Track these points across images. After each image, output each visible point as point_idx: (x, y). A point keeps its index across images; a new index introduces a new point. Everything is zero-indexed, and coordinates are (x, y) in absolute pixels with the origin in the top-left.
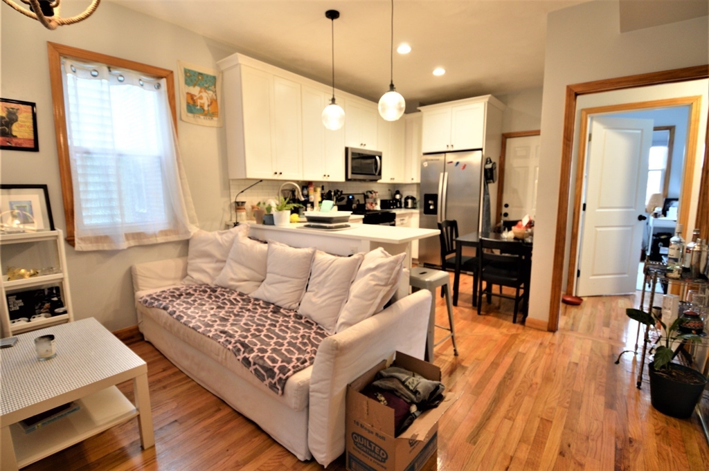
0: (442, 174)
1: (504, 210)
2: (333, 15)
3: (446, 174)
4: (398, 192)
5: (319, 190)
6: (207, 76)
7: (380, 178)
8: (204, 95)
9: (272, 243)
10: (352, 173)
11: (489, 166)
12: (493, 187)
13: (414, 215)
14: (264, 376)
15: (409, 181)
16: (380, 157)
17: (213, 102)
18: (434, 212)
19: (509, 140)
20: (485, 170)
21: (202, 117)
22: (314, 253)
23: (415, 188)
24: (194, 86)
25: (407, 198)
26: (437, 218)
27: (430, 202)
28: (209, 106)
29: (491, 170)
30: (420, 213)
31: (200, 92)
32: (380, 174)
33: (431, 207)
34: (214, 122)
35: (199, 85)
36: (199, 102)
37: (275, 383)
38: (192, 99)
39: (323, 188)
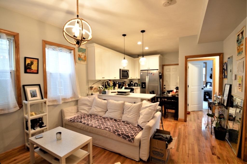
0: (147, 77)
1: (164, 87)
2: (124, 35)
3: (148, 76)
4: (132, 81)
5: (112, 82)
6: (83, 49)
7: (129, 78)
8: (83, 55)
9: (109, 100)
10: (122, 77)
11: (161, 74)
12: (161, 80)
13: (138, 89)
14: (126, 138)
15: (135, 78)
16: (129, 71)
17: (85, 57)
18: (145, 87)
19: (164, 67)
20: (160, 75)
21: (82, 61)
22: (124, 103)
23: (137, 80)
24: (80, 52)
25: (135, 83)
26: (146, 90)
27: (143, 85)
28: (84, 58)
29: (161, 75)
30: (140, 88)
31: (82, 54)
32: (129, 77)
34: (85, 63)
35: (81, 52)
36: (81, 57)
37: (130, 139)
38: (80, 56)
39: (113, 81)
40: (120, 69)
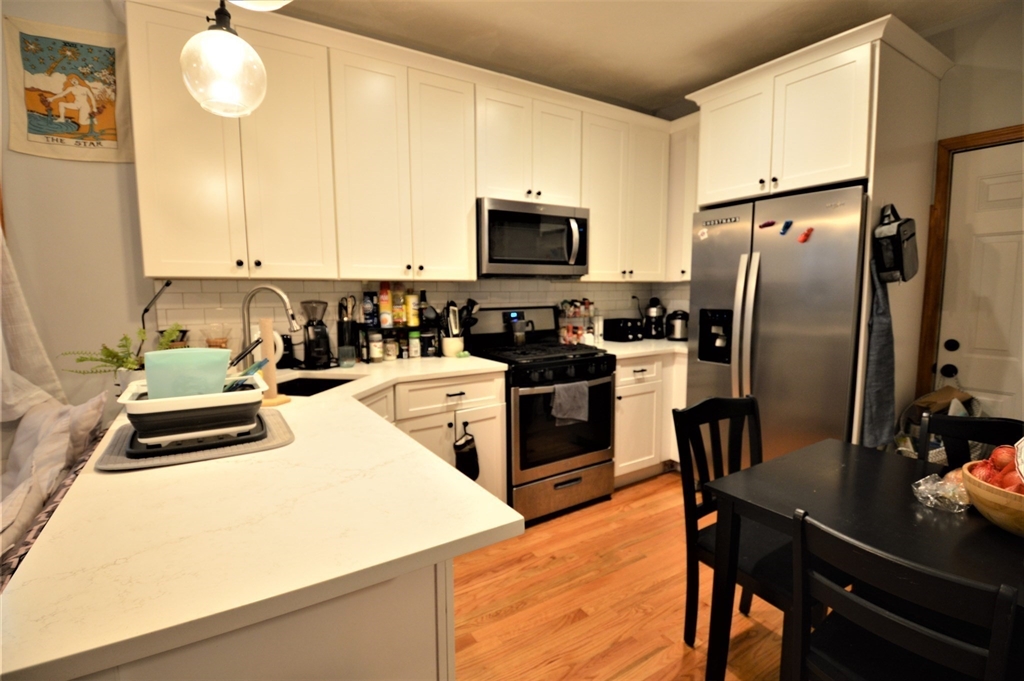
0: (744, 258)
1: (945, 357)
3: (756, 256)
4: (655, 302)
5: (413, 300)
6: (90, 49)
7: (586, 272)
8: (79, 91)
10: (491, 260)
11: (890, 230)
12: (905, 297)
13: (678, 359)
15: (676, 277)
16: (583, 224)
18: (724, 355)
19: (959, 158)
20: (877, 242)
21: (72, 142)
23: (687, 292)
24: (50, 72)
25: (675, 315)
26: (730, 370)
27: (714, 330)
28: (92, 115)
29: (896, 241)
30: (690, 354)
31: (67, 85)
32: (582, 259)
33: (719, 343)
34: (106, 149)
35: (63, 70)
36: (62, 108)
38: (44, 101)
39: (423, 297)
40: (479, 203)
